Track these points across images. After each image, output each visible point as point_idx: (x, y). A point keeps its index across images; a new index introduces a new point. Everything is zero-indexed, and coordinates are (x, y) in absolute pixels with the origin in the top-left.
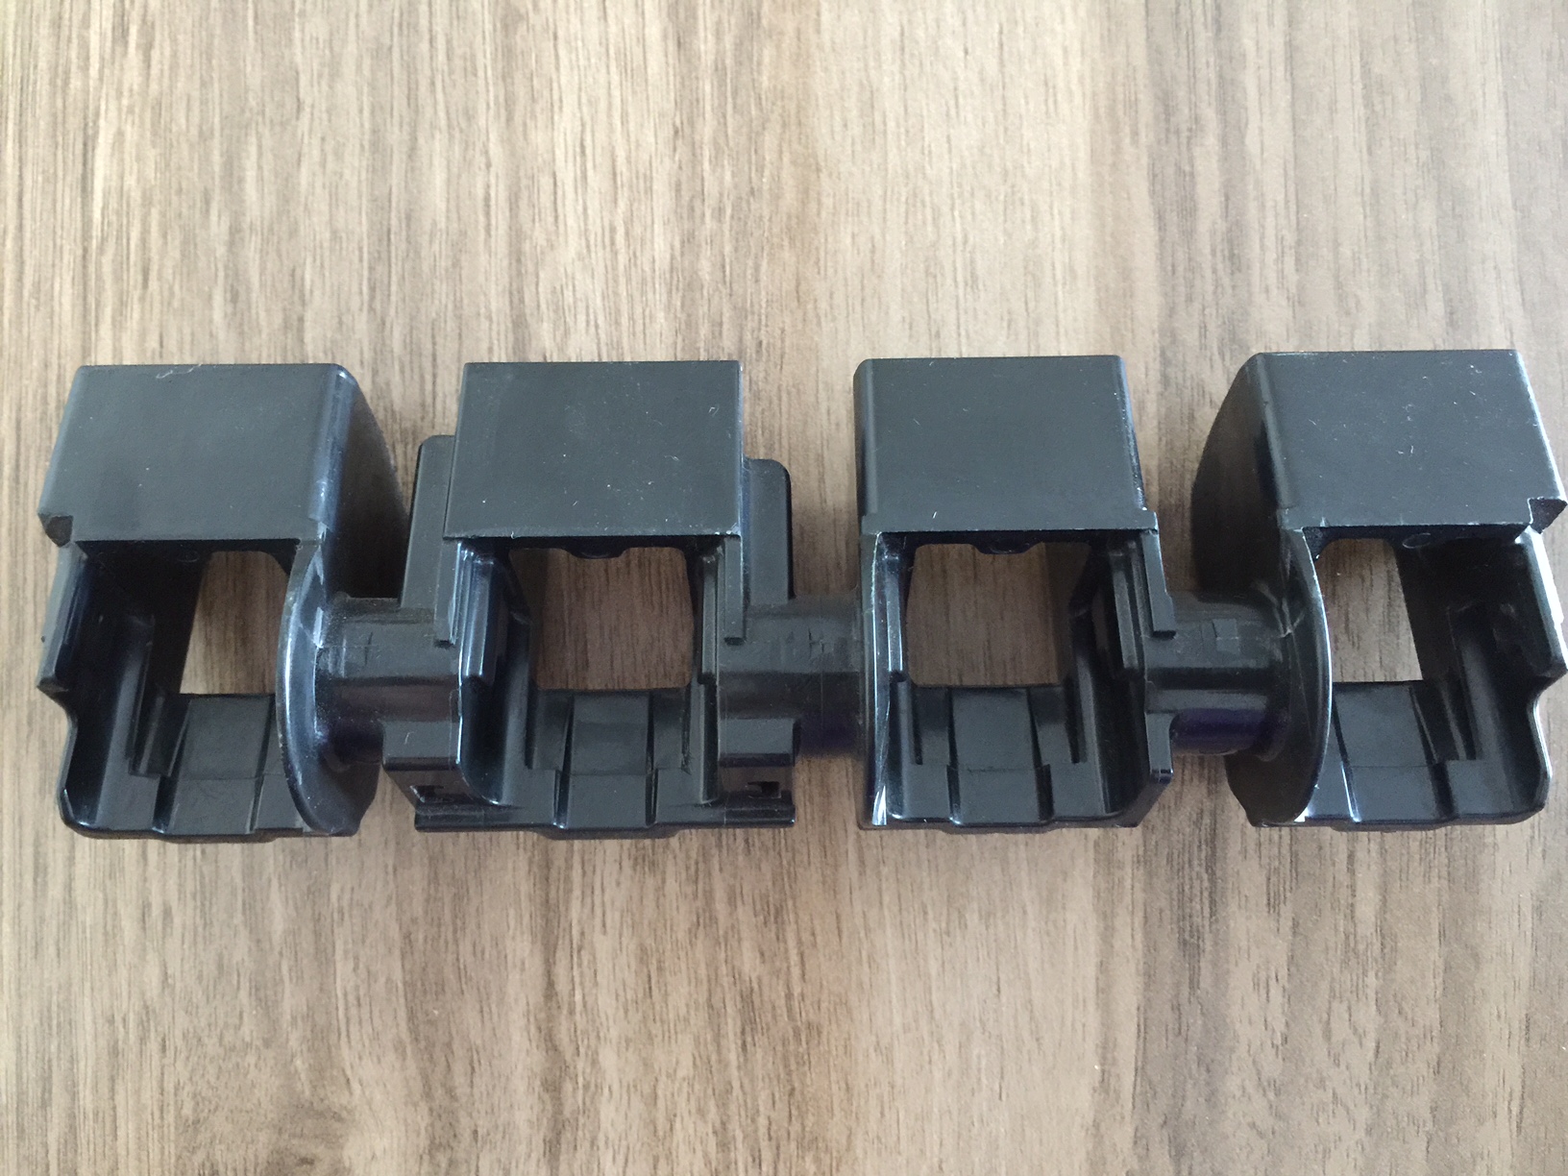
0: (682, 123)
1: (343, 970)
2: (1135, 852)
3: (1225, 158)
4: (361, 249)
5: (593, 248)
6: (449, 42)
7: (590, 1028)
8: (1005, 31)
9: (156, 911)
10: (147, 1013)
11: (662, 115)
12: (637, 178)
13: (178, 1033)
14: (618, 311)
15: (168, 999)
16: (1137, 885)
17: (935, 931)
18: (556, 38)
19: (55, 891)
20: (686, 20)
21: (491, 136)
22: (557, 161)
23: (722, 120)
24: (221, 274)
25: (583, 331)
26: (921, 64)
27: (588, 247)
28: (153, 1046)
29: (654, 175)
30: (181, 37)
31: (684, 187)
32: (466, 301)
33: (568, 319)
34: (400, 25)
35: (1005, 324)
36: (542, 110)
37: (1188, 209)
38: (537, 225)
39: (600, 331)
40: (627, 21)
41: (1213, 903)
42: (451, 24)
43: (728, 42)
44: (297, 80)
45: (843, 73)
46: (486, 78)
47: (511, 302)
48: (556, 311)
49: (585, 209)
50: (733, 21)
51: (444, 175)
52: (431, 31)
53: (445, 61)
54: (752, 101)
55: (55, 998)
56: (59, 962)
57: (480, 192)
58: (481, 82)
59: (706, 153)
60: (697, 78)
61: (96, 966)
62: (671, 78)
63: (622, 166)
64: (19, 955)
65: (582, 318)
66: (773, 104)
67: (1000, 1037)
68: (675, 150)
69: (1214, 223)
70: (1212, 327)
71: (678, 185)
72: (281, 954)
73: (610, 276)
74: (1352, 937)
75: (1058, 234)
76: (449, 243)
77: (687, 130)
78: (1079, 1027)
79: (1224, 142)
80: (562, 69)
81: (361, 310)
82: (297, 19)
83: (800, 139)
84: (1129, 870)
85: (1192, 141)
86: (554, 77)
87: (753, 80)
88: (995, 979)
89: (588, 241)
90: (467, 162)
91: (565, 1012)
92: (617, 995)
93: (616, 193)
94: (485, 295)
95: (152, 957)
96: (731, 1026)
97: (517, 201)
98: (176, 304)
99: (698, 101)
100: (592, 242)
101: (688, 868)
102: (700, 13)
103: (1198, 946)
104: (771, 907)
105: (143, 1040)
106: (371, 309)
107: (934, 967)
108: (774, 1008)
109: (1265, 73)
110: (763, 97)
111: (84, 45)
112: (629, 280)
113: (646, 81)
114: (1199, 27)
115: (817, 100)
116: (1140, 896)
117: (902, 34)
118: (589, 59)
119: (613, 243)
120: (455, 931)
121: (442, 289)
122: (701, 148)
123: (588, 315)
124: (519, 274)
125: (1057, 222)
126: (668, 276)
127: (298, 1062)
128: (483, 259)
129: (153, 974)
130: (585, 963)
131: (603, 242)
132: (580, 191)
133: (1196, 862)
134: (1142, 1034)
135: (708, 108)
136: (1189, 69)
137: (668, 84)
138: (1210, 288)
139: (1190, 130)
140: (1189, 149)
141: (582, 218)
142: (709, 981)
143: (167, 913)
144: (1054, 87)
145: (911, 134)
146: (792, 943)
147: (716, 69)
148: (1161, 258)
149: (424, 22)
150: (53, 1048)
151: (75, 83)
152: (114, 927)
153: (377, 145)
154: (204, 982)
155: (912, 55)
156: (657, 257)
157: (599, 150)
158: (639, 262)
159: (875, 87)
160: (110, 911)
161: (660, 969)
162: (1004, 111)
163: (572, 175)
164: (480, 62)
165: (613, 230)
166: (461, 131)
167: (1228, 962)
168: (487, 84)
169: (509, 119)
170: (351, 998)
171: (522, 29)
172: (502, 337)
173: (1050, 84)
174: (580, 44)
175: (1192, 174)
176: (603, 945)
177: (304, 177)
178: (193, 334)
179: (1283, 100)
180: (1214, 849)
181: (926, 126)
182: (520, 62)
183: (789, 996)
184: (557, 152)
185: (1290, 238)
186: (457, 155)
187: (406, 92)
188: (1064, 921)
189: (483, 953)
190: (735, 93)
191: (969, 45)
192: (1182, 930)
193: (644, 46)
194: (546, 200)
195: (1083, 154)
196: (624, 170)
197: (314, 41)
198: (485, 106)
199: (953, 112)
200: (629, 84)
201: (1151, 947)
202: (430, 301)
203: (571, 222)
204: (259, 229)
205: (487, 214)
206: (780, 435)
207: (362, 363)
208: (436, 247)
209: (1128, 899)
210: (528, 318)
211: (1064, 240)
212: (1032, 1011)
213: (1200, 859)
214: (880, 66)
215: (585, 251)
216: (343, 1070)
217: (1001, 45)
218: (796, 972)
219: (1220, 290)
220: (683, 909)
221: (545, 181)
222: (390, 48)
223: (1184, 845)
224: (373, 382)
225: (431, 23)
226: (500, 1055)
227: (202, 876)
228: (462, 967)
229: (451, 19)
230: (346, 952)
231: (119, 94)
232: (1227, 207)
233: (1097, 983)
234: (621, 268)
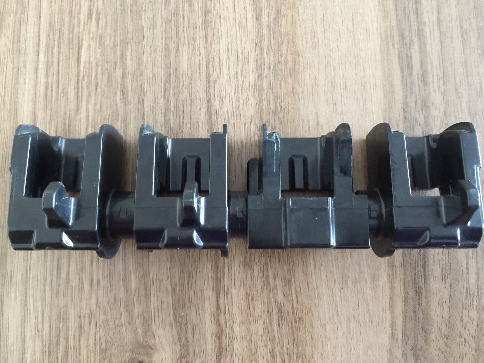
0: (258, 42)
1: (153, 300)
2: (400, 263)
3: (420, 52)
4: (161, 79)
5: (231, 79)
6: (188, 19)
7: (231, 319)
8: (354, 15)
9: (95, 281)
10: (91, 314)
11: (252, 40)
12: (245, 58)
13: (101, 321)
14: (239, 98)
15: (98, 310)
16: (402, 274)
17: (338, 288)
18: (220, 17)
19: (64, 275)
20: (259, 12)
21: (201, 46)
22: (221, 53)
23: (270, 41)
24: (119, 87)
25: (228, 103)
26: (329, 25)
27: (230, 78)
28: (93, 324)
29: (250, 57)
30: (108, 17)
31: (259, 61)
32: (193, 95)
33: (223, 100)
34: (174, 14)
35: (356, 101)
36: (216, 38)
37: (410, 67)
38: (214, 72)
39: (233, 103)
40: (241, 13)
41: (425, 279)
42: (189, 14)
43: (272, 18)
44: (143, 30)
45: (306, 27)
46: (199, 29)
47: (207, 95)
48: (220, 98)
49: (229, 67)
50: (273, 13)
51: (187, 57)
52: (183, 15)
53: (187, 24)
54: (279, 36)
55: (62, 310)
56: (64, 298)
57: (198, 63)
58: (198, 30)
59: (265, 51)
60: (262, 29)
61: (75, 299)
62: (255, 29)
63: (240, 55)
64: (51, 296)
65: (228, 99)
66: (285, 36)
67: (359, 322)
68: (256, 50)
69: (418, 71)
70: (419, 102)
71: (257, 60)
72: (134, 295)
73: (236, 87)
74: (468, 289)
75: (371, 74)
76: (188, 77)
77: (259, 44)
78: (384, 318)
79: (420, 47)
80: (222, 27)
81: (161, 97)
82: (143, 12)
83: (293, 47)
84: (398, 268)
85: (411, 47)
86: (220, 29)
87: (279, 30)
88: (358, 303)
89: (230, 77)
90: (194, 54)
91: (223, 314)
92: (239, 308)
93: (238, 63)
94: (199, 93)
95: (94, 297)
96: (275, 318)
97: (208, 65)
98: (105, 95)
99: (262, 36)
100: (231, 77)
101: (261, 268)
102: (263, 10)
103: (421, 292)
104: (287, 280)
105: (90, 323)
106: (165, 97)
107: (338, 299)
108: (288, 312)
109: (431, 27)
110: (282, 35)
111: (79, 19)
112: (242, 88)
113: (247, 30)
114: (411, 14)
115: (298, 35)
116: (402, 276)
117: (323, 16)
118: (230, 24)
119: (237, 77)
120: (188, 288)
121: (186, 91)
122: (264, 49)
123: (230, 99)
124: (209, 86)
125: (371, 71)
126: (254, 87)
127: (139, 330)
128: (198, 82)
129: (94, 302)
130: (229, 298)
131: (234, 77)
132: (227, 62)
133: (419, 266)
134: (404, 321)
135: (266, 38)
136: (409, 26)
137: (254, 31)
138: (417, 90)
139: (410, 44)
140: (410, 50)
141: (228, 70)
142: (268, 304)
143: (99, 282)
144: (369, 32)
145: (326, 45)
146: (293, 292)
147: (268, 27)
148: (402, 81)
149: (181, 13)
150: (61, 326)
151: (76, 30)
152: (82, 287)
153: (167, 48)
154: (110, 304)
155: (326, 22)
156: (250, 82)
157: (233, 50)
158: (245, 83)
159: (315, 32)
160: (81, 282)
161: (252, 299)
162: (354, 38)
163: (225, 57)
164: (198, 24)
165: (237, 73)
166: (192, 45)
167: (430, 297)
168: (200, 31)
169: (206, 41)
170: (156, 309)
171: (210, 15)
172: (204, 105)
173: (368, 31)
174: (227, 19)
175: (411, 57)
176: (234, 292)
177: (145, 58)
178: (110, 104)
179: (437, 35)
180: (425, 262)
181: (331, 43)
182: (210, 25)
183: (293, 308)
184: (221, 51)
185: (441, 76)
186: (191, 51)
187: (176, 33)
188: (379, 285)
189: (197, 295)
190: (274, 33)
191: (343, 20)
192: (416, 287)
193: (246, 20)
194: (217, 65)
195: (378, 51)
196: (240, 56)
197: (148, 18)
198: (199, 37)
199: (339, 38)
200: (242, 31)
201: (406, 293)
202: (182, 94)
203: (225, 71)
204: (131, 73)
205: (200, 69)
206: (288, 134)
207: (161, 113)
208: (184, 79)
209: (398, 278)
210: (212, 99)
211: (373, 76)
212: (369, 314)
213: (420, 265)
214: (317, 26)
215: (229, 80)
216: (153, 332)
217: (353, 19)
218: (295, 301)
219: (421, 91)
220: (259, 281)
221: (217, 59)
222: (171, 21)
223: (416, 260)
224: (165, 119)
225: (183, 13)
226: (202, 327)
227: (110, 271)
228: (190, 299)
229: (189, 12)
230: (154, 295)
231: (89, 34)
232: (422, 66)
233: (390, 305)
234: (240, 84)
